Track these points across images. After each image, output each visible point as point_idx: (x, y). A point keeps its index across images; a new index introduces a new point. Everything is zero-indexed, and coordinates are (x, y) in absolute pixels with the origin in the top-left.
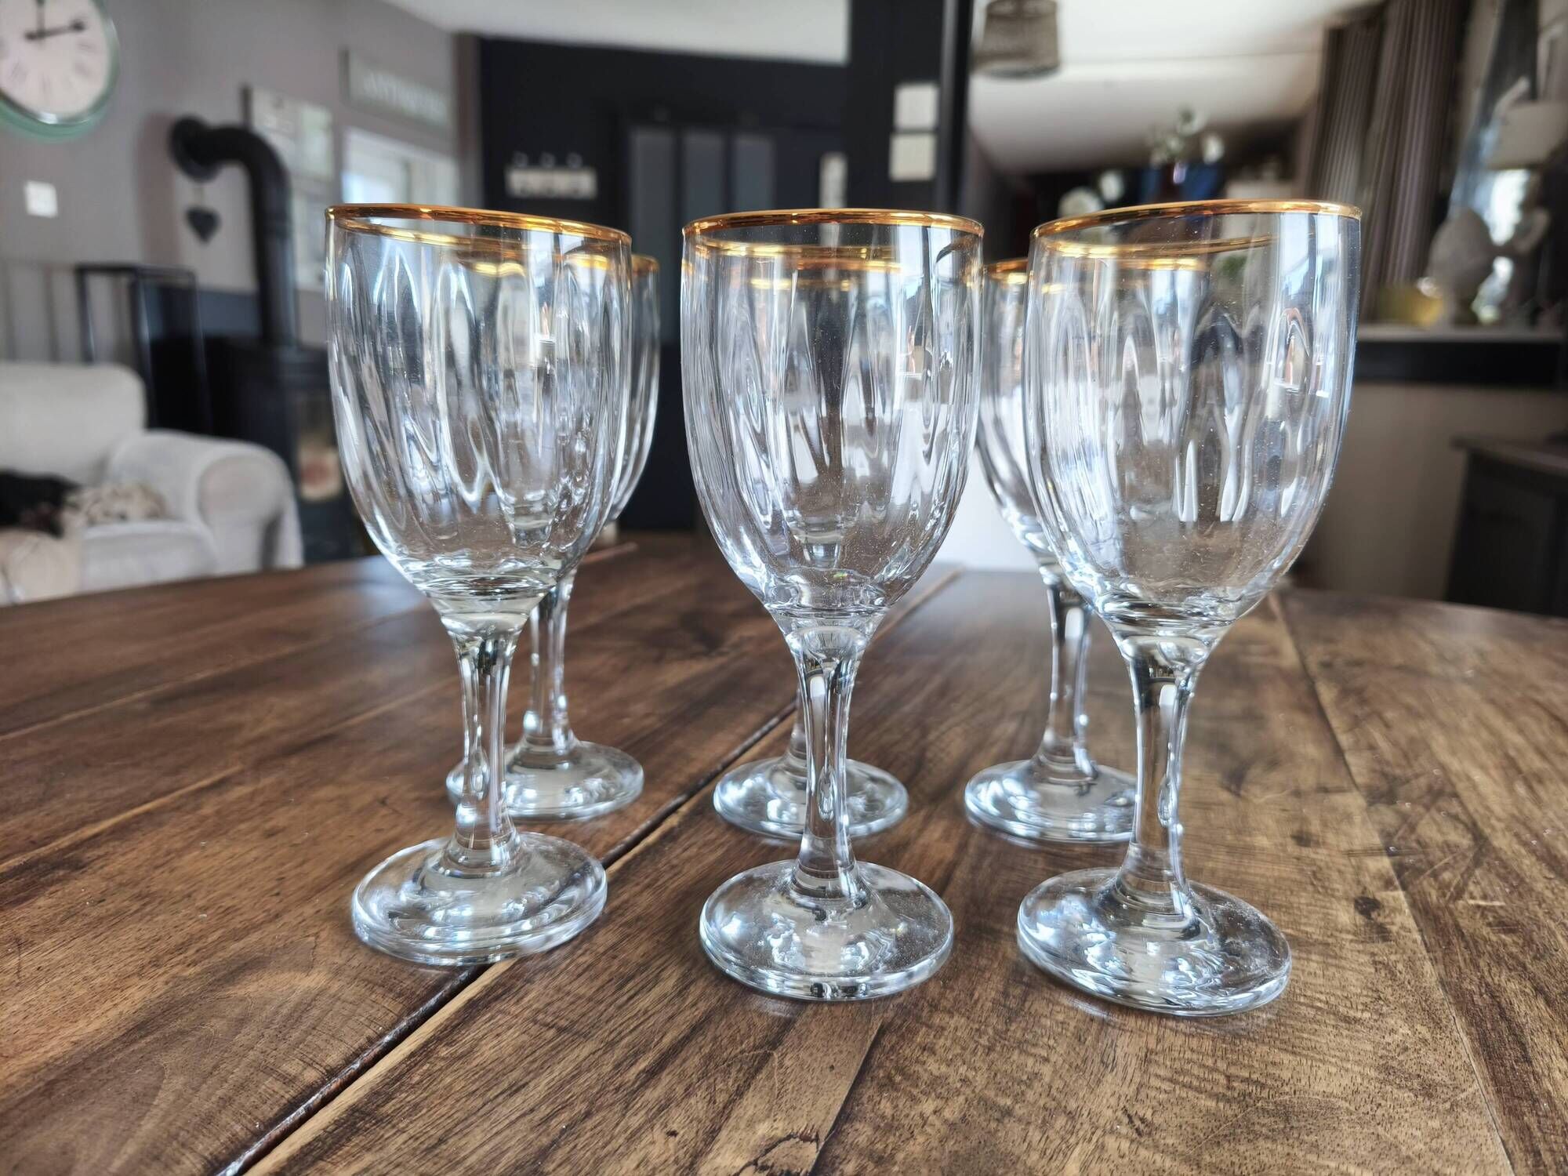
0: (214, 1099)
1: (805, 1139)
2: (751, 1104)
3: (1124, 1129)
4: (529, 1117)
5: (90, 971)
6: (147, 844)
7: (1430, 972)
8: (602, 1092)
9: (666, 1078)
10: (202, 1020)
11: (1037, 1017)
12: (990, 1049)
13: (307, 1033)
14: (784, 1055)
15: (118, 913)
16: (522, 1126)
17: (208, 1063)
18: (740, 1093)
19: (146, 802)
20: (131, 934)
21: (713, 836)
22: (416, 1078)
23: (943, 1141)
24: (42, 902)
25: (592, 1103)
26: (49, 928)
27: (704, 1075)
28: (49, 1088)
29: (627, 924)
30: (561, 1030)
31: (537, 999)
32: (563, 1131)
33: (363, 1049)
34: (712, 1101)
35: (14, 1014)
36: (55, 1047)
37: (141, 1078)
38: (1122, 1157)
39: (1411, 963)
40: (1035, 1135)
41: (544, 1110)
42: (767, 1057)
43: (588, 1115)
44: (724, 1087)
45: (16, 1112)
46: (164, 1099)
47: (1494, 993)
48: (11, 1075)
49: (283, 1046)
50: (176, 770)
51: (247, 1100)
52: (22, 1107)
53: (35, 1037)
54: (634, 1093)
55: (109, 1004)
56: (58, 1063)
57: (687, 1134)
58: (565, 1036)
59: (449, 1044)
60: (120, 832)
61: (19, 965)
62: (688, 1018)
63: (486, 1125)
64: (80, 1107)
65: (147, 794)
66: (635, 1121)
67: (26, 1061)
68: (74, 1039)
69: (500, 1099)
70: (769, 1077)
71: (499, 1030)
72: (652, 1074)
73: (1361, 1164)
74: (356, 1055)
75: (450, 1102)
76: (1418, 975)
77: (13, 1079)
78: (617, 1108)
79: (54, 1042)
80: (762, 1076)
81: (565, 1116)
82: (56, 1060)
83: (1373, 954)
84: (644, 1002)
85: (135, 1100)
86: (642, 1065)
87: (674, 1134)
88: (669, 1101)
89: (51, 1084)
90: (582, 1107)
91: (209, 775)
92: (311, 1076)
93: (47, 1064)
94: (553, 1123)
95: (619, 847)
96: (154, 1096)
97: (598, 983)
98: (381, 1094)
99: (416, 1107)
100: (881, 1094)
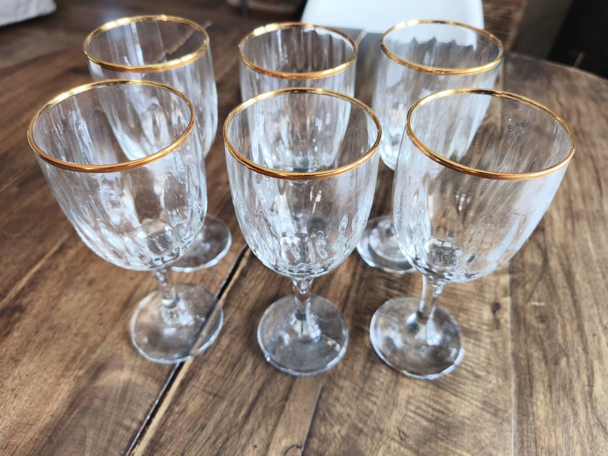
0: (106, 440)
1: (298, 447)
2: (280, 431)
3: (397, 438)
4: (209, 441)
5: (45, 376)
6: (44, 294)
7: (510, 345)
8: (231, 427)
9: (252, 419)
10: (91, 400)
11: (374, 379)
12: (357, 398)
13: (129, 404)
14: (289, 404)
15: (46, 340)
16: (207, 445)
17: (99, 422)
18: (276, 426)
19: (36, 263)
20: (54, 352)
21: (259, 272)
22: (169, 424)
23: (340, 445)
24: (16, 334)
25: (228, 433)
26: (22, 350)
27: (264, 417)
28: (50, 440)
29: (232, 332)
30: (215, 395)
31: (204, 378)
32: (221, 448)
33: (149, 410)
34: (267, 430)
35: (26, 401)
36: (45, 419)
37: (79, 432)
38: (395, 451)
39: (504, 343)
40: (369, 442)
41: (213, 438)
42: (283, 407)
43: (228, 439)
44: (271, 421)
45: (43, 452)
46: (89, 442)
47: (529, 358)
48: (35, 434)
49: (122, 412)
50: (41, 239)
51: (116, 440)
52: (44, 449)
53: (37, 414)
54: (242, 427)
55: (57, 394)
56: (49, 427)
57: (260, 447)
58: (216, 399)
59: (178, 405)
60: (32, 285)
61: (19, 373)
62: (257, 385)
63: (196, 446)
64: (63, 449)
65: (34, 258)
66: (243, 441)
67: (38, 426)
68: (51, 414)
69: (199, 433)
70: (285, 417)
71: (194, 396)
72: (247, 416)
73: (468, 451)
74: (147, 414)
75: (182, 435)
76: (505, 348)
77: (37, 436)
78: (237, 435)
79: (44, 416)
80: (283, 416)
81: (220, 440)
82: (48, 425)
83: (492, 338)
84: (242, 378)
85: (80, 444)
86: (243, 412)
87: (255, 447)
88: (253, 430)
89: (50, 437)
90: (225, 436)
91: (56, 242)
92: (134, 426)
93: (45, 427)
94: (217, 443)
95: (224, 282)
96: (85, 441)
97: (225, 368)
98: (159, 433)
99: (172, 438)
100: (321, 423)
